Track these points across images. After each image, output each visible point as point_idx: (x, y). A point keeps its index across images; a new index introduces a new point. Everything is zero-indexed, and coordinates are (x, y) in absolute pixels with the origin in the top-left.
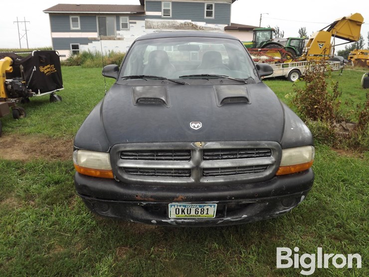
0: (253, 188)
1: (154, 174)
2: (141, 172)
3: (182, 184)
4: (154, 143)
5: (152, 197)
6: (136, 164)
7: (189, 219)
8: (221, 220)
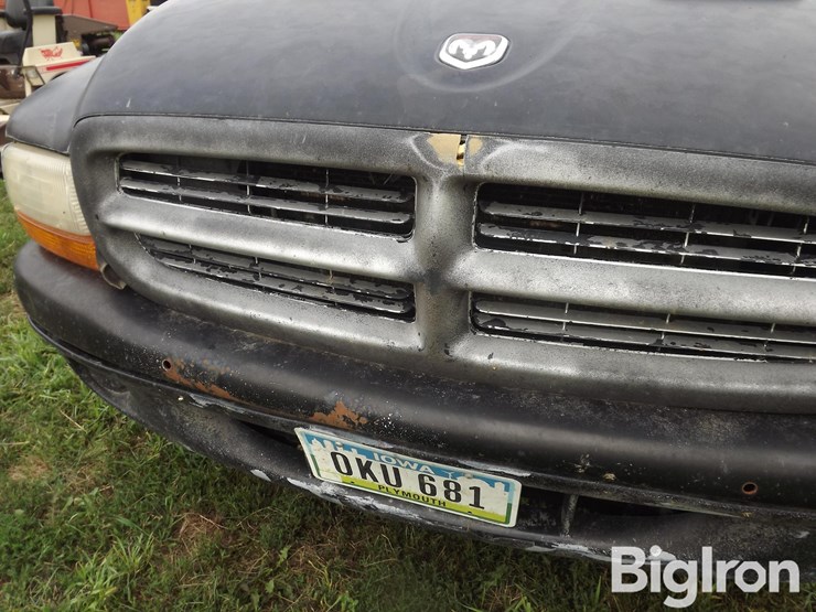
0: (738, 443)
1: (249, 277)
2: (204, 263)
3: (364, 349)
4: (231, 123)
5: (222, 381)
6: (166, 219)
7: (396, 502)
8: (539, 543)
